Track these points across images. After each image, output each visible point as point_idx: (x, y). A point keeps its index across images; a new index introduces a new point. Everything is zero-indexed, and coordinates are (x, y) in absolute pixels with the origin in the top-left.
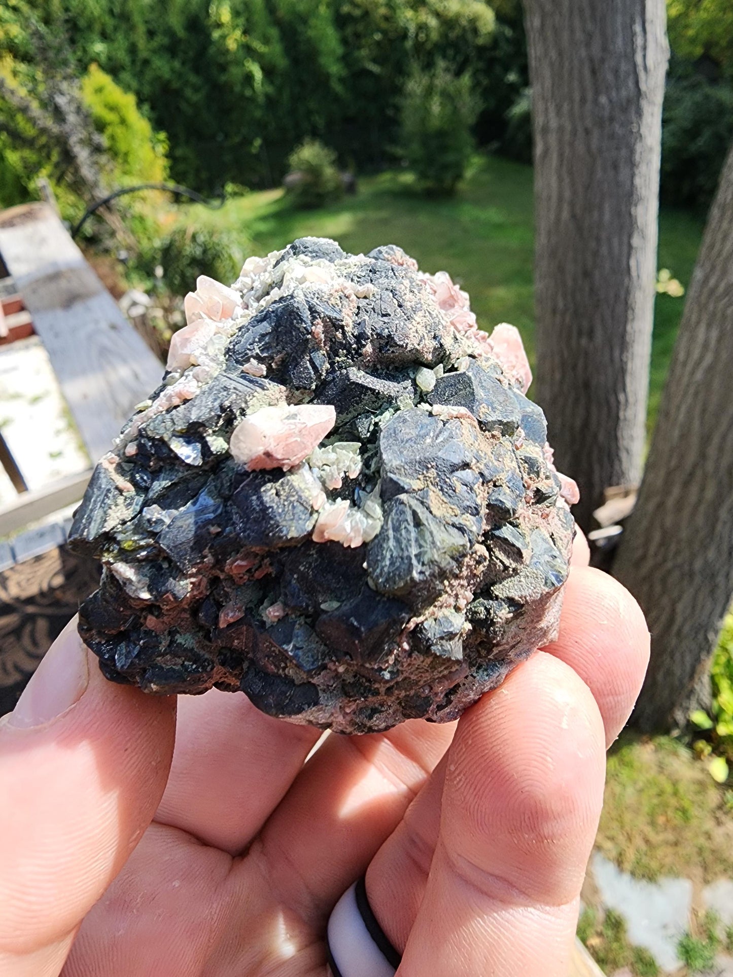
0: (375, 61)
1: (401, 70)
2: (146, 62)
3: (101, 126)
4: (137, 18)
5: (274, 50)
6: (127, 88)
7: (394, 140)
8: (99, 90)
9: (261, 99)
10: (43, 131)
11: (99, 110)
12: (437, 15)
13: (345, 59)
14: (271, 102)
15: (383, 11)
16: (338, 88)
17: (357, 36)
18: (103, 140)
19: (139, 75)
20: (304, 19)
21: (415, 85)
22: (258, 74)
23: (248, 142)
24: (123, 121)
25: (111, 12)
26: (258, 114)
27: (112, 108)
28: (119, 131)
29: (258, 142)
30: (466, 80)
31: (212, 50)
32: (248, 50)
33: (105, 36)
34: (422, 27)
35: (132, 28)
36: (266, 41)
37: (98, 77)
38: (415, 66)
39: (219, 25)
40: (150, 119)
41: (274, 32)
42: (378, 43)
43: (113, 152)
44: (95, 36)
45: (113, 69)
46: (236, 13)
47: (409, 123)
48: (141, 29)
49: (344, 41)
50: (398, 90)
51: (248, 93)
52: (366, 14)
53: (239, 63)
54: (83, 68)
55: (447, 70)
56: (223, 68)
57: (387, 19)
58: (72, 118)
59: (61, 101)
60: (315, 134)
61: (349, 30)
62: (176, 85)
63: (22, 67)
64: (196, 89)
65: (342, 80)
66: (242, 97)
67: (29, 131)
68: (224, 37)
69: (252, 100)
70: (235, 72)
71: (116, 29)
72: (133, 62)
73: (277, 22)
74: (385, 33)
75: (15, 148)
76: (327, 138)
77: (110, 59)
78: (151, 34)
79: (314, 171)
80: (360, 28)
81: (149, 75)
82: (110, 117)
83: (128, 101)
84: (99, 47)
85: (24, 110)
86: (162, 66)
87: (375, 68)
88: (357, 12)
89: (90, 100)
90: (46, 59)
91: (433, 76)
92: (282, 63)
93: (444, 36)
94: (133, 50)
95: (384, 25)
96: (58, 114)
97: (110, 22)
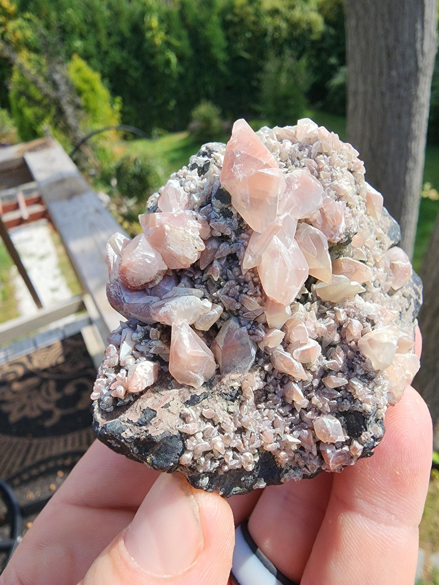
0: (246, 50)
1: (262, 56)
2: (106, 53)
3: (79, 93)
4: (101, 25)
5: (183, 44)
6: (95, 69)
7: (256, 101)
8: (79, 70)
9: (175, 76)
10: (46, 96)
11: (78, 83)
12: (287, 20)
13: (229, 50)
14: (182, 77)
15: (252, 18)
16: (222, 68)
17: (236, 34)
18: (81, 101)
19: (102, 61)
20: (202, 24)
21: (271, 66)
22: (173, 59)
23: (166, 102)
24: (93, 90)
25: (85, 21)
26: (173, 85)
27: (87, 81)
28: (90, 96)
29: (173, 103)
30: (304, 62)
31: (146, 45)
32: (168, 44)
33: (82, 37)
34: (277, 29)
35: (97, 31)
36: (179, 38)
37: (78, 62)
38: (271, 54)
39: (150, 29)
40: (109, 89)
41: (184, 33)
42: (249, 40)
43: (87, 109)
44: (76, 37)
45: (87, 57)
46: (161, 21)
47: (267, 90)
48: (104, 32)
49: (228, 38)
50: (260, 69)
51: (167, 72)
52: (242, 21)
53: (162, 53)
54: (69, 57)
55: (292, 56)
56: (153, 56)
57: (254, 23)
58: (63, 88)
59: (57, 77)
60: (208, 97)
61: (231, 31)
62: (124, 67)
63: (33, 56)
64: (136, 69)
65: (225, 63)
66: (164, 74)
67: (38, 96)
68: (153, 36)
69: (170, 76)
70: (160, 59)
71: (88, 32)
72: (99, 53)
73: (186, 26)
74: (253, 32)
75: (29, 106)
76: (215, 100)
77: (85, 51)
78: (109, 35)
79: (207, 121)
80: (238, 29)
81: (108, 61)
82: (85, 87)
83: (95, 77)
84: (78, 44)
85: (35, 83)
86: (116, 55)
87: (246, 55)
88: (236, 19)
89: (73, 76)
90: (47, 51)
91: (283, 60)
92: (189, 52)
93: (291, 34)
94: (98, 45)
95: (252, 27)
96: (55, 85)
97: (85, 28)
